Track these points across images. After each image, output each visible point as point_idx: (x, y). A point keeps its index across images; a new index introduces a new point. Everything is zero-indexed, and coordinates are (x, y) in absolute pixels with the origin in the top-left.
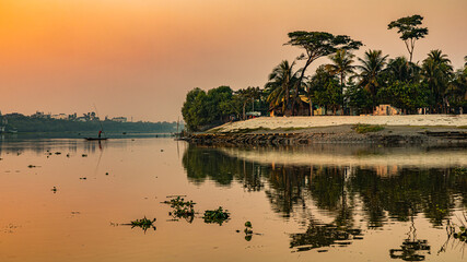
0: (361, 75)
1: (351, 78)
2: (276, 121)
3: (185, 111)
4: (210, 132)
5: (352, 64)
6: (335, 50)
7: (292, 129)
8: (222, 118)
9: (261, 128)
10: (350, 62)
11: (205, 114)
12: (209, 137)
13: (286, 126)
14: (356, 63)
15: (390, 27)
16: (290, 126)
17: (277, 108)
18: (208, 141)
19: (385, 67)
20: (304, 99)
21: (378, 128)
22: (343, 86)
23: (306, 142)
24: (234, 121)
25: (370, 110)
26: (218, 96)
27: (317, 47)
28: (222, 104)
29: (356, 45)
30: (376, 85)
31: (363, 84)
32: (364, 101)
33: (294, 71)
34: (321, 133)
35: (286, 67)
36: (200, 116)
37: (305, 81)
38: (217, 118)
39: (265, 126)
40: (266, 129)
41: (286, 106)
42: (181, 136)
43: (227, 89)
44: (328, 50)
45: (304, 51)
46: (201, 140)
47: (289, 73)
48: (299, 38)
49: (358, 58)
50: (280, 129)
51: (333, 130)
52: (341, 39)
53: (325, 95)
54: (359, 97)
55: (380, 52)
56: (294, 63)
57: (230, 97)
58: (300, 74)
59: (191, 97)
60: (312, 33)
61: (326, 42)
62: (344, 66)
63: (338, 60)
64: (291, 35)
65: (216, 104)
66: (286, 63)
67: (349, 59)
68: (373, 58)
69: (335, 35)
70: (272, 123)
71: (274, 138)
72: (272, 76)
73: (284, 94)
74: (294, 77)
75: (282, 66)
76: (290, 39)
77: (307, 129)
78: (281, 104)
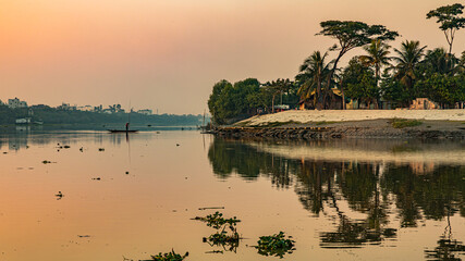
0: (398, 67)
1: (386, 70)
2: (307, 115)
3: (211, 104)
4: (238, 125)
5: (387, 56)
6: (370, 41)
7: (324, 123)
8: (250, 111)
9: (291, 121)
10: (386, 53)
11: (232, 106)
12: (237, 131)
13: (318, 120)
14: (392, 54)
15: (429, 16)
16: (321, 120)
17: (307, 100)
18: (236, 135)
19: (423, 58)
20: (337, 92)
21: (415, 123)
22: (378, 78)
23: (339, 137)
24: (261, 114)
25: (406, 104)
26: (245, 88)
27: (351, 37)
28: (249, 97)
29: (392, 35)
30: (413, 77)
31: (398, 76)
32: (399, 95)
33: (326, 62)
34: (356, 127)
35: (317, 58)
36: (226, 108)
37: (337, 73)
38: (244, 111)
39: (295, 119)
40: (296, 123)
41: (318, 99)
42: (207, 129)
43: (254, 82)
44: (362, 41)
45: (337, 41)
46: (228, 133)
47: (321, 64)
48: (331, 27)
49: (394, 50)
50: (311, 123)
51: (367, 124)
52: (376, 29)
53: (359, 87)
54: (395, 90)
55: (418, 43)
56: (326, 54)
57: (257, 89)
58: (332, 66)
59: (217, 89)
60: (346, 23)
61: (360, 32)
62: (379, 57)
63: (373, 51)
64: (323, 24)
65: (243, 97)
66: (318, 54)
67: (385, 50)
68: (411, 49)
69: (370, 24)
70: (303, 116)
71: (305, 132)
72: (303, 68)
73: (315, 86)
74: (326, 69)
75: (314, 57)
76: (322, 29)
77: (339, 122)
78: (312, 97)
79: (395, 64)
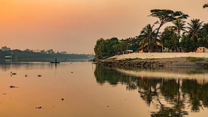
0: (189, 32)
1: (184, 33)
2: (145, 55)
3: (96, 49)
4: (110, 59)
5: (184, 26)
6: (175, 19)
7: (154, 59)
8: (113, 53)
9: (137, 58)
10: (183, 25)
11: (105, 51)
12: (110, 63)
13: (151, 58)
14: (186, 25)
15: (204, 7)
16: (152, 57)
17: (144, 48)
18: (110, 65)
19: (201, 27)
20: (158, 44)
21: (200, 59)
22: (180, 37)
23: (162, 66)
24: (120, 54)
25: (194, 50)
26: (112, 42)
27: (165, 17)
28: (114, 46)
29: (185, 16)
30: (197, 37)
31: (190, 36)
32: (190, 45)
33: (154, 29)
34: (170, 61)
35: (149, 27)
36: (103, 51)
37: (159, 34)
38: (111, 53)
39: (139, 57)
40: (140, 59)
41: (149, 47)
43: (116, 39)
44: (171, 19)
46: (106, 64)
47: (151, 30)
48: (156, 12)
49: (187, 23)
50: (147, 59)
51: (176, 60)
52: (178, 13)
53: (169, 41)
54: (188, 43)
55: (199, 20)
56: (153, 25)
57: (117, 43)
58: (157, 31)
59: (99, 42)
60: (163, 10)
61: (170, 15)
62: (180, 26)
63: (177, 24)
64: (152, 11)
65: (111, 46)
66: (150, 25)
67: (183, 23)
68: (195, 23)
70: (142, 56)
71: (145, 64)
72: (142, 32)
73: (148, 41)
74: (153, 33)
75: (147, 27)
76: (152, 13)
77: (162, 59)
78: (147, 46)
79: (188, 30)
